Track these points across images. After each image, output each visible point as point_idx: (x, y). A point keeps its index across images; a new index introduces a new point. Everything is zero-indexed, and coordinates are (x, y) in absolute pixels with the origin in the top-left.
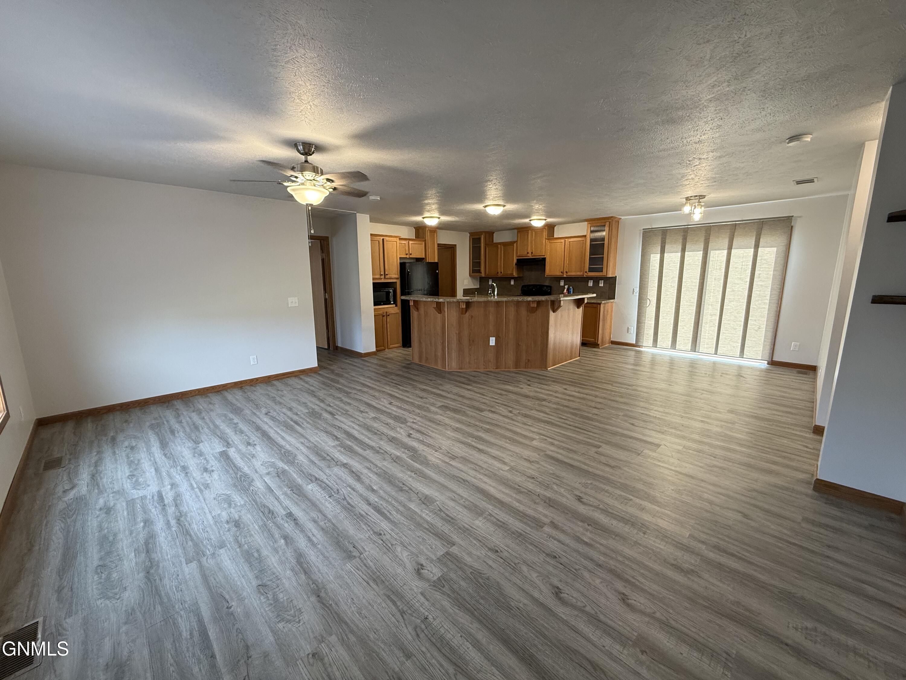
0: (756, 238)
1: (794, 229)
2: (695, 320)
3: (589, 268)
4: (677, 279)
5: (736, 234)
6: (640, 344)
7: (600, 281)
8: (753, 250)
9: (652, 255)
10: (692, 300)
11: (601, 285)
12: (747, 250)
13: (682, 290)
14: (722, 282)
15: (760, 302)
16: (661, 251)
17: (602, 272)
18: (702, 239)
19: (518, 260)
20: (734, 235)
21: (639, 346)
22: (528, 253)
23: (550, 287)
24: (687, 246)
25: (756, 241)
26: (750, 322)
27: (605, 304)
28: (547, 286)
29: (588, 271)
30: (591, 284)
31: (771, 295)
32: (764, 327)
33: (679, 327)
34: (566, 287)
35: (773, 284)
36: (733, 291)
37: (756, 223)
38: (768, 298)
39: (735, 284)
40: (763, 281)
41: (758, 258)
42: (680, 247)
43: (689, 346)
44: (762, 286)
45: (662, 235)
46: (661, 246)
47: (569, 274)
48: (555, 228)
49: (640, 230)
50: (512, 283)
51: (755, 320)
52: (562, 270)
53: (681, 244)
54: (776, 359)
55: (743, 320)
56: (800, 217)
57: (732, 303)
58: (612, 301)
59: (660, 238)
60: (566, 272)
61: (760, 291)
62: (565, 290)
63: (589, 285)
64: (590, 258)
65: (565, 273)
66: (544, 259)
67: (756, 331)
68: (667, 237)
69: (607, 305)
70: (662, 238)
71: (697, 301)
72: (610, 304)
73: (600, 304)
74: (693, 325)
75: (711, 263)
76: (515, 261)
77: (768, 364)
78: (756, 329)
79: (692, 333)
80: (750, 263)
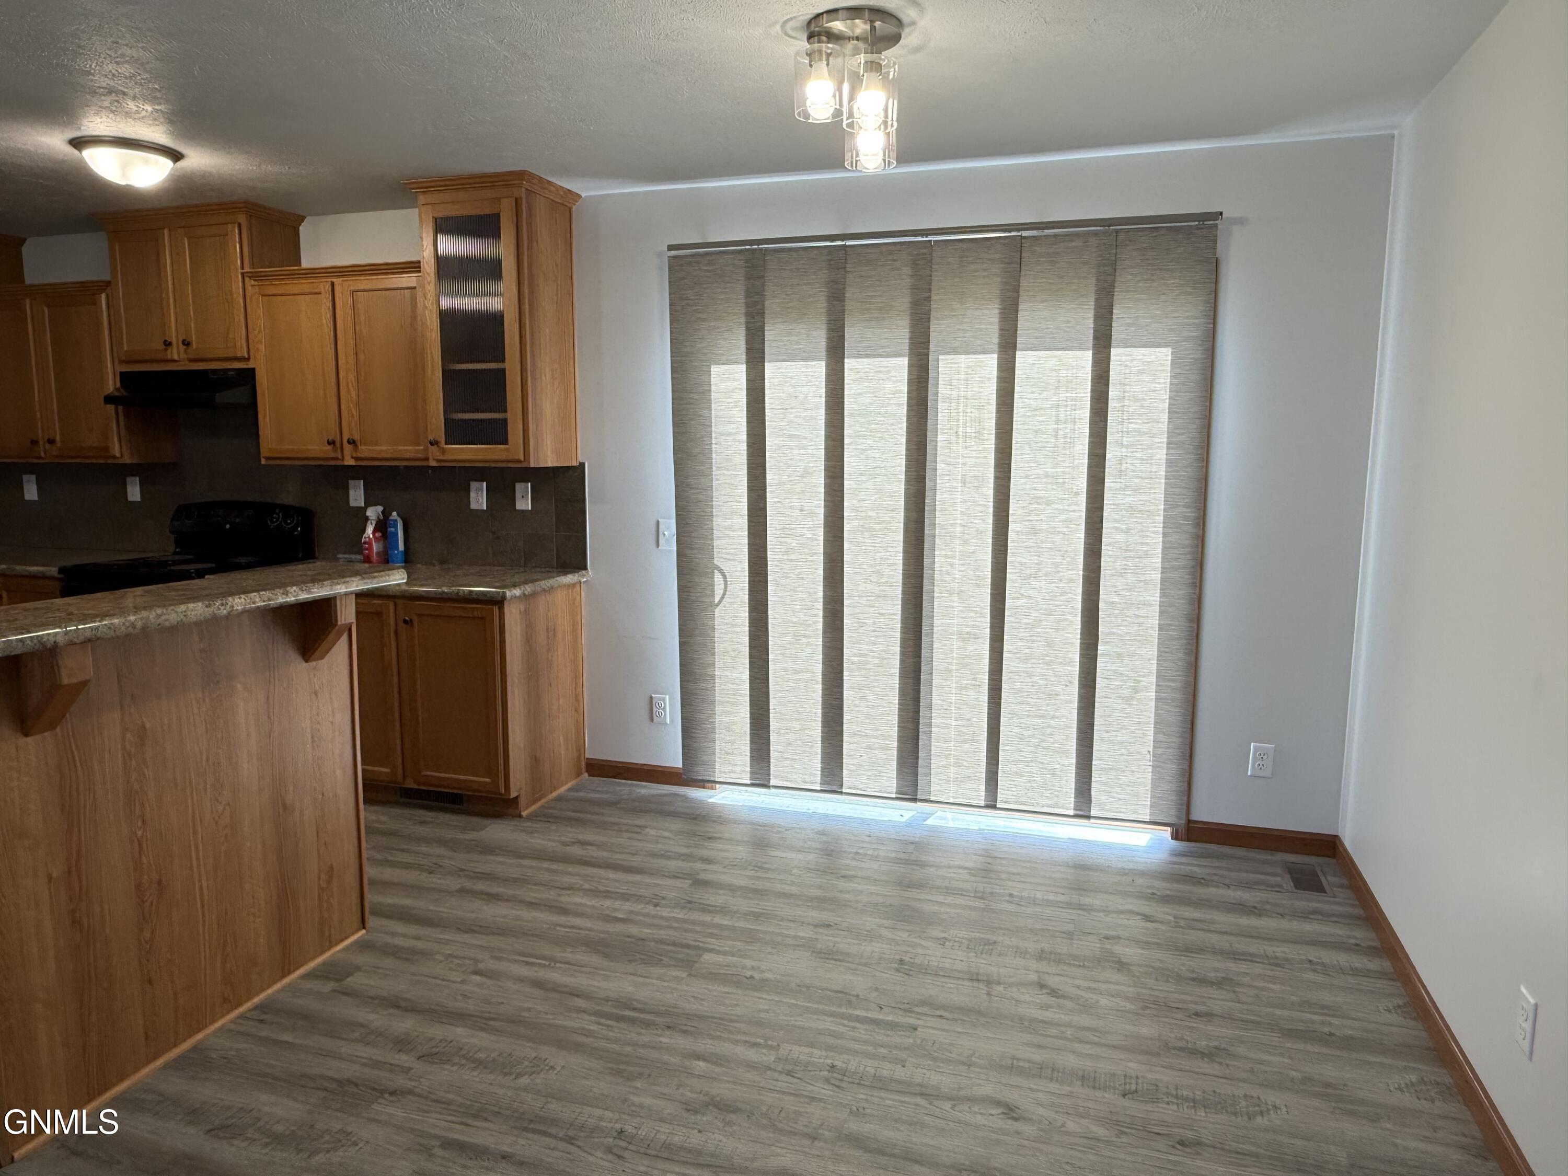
0: (1098, 306)
1: (1223, 270)
2: (902, 662)
3: (448, 422)
4: (819, 479)
5: (1024, 283)
6: (701, 773)
7: (519, 487)
8: (1088, 355)
9: (715, 369)
10: (887, 572)
11: (524, 503)
12: (1069, 356)
13: (847, 527)
14: (989, 490)
15: (1130, 578)
16: (749, 350)
17: (505, 441)
18: (903, 302)
19: (124, 376)
20: (1017, 290)
21: (703, 784)
22: (168, 344)
23: (305, 516)
24: (851, 333)
25: (1097, 317)
26: (1102, 664)
27: (525, 597)
28: (287, 510)
29: (442, 439)
30: (479, 499)
31: (1164, 549)
32: (1150, 681)
33: (846, 694)
34: (373, 513)
35: (1170, 505)
36: (1034, 532)
37: (1093, 241)
38: (1157, 561)
39: (1037, 499)
40: (1136, 491)
41: (1113, 393)
42: (820, 338)
43: (889, 779)
44: (1131, 508)
45: (748, 278)
46: (748, 329)
47: (365, 450)
48: (302, 229)
49: (660, 255)
50: (134, 493)
51: (1119, 656)
52: (334, 435)
53: (824, 319)
54: (1203, 813)
55: (1075, 655)
56: (1242, 221)
57: (1035, 584)
58: (570, 579)
59: (740, 288)
60: (352, 442)
61: (1127, 531)
62: (370, 530)
63: (473, 506)
64: (448, 375)
65: (348, 448)
66: (248, 376)
67: (1128, 700)
68: (770, 288)
69: (542, 601)
70: (748, 293)
71: (906, 575)
72: (560, 597)
73: (499, 602)
74: (896, 681)
75: (942, 406)
76: (111, 385)
77: (1176, 836)
78: (1126, 692)
79: (895, 719)
80: (1085, 413)
